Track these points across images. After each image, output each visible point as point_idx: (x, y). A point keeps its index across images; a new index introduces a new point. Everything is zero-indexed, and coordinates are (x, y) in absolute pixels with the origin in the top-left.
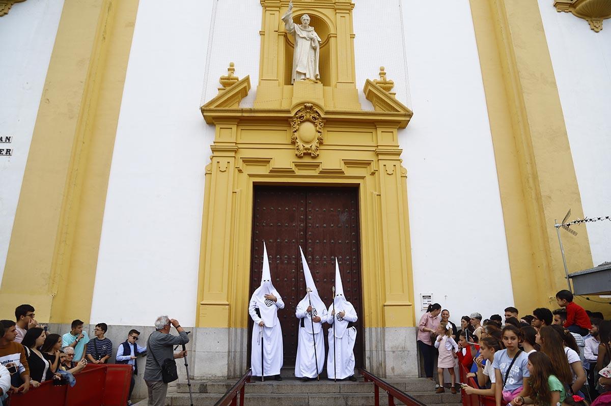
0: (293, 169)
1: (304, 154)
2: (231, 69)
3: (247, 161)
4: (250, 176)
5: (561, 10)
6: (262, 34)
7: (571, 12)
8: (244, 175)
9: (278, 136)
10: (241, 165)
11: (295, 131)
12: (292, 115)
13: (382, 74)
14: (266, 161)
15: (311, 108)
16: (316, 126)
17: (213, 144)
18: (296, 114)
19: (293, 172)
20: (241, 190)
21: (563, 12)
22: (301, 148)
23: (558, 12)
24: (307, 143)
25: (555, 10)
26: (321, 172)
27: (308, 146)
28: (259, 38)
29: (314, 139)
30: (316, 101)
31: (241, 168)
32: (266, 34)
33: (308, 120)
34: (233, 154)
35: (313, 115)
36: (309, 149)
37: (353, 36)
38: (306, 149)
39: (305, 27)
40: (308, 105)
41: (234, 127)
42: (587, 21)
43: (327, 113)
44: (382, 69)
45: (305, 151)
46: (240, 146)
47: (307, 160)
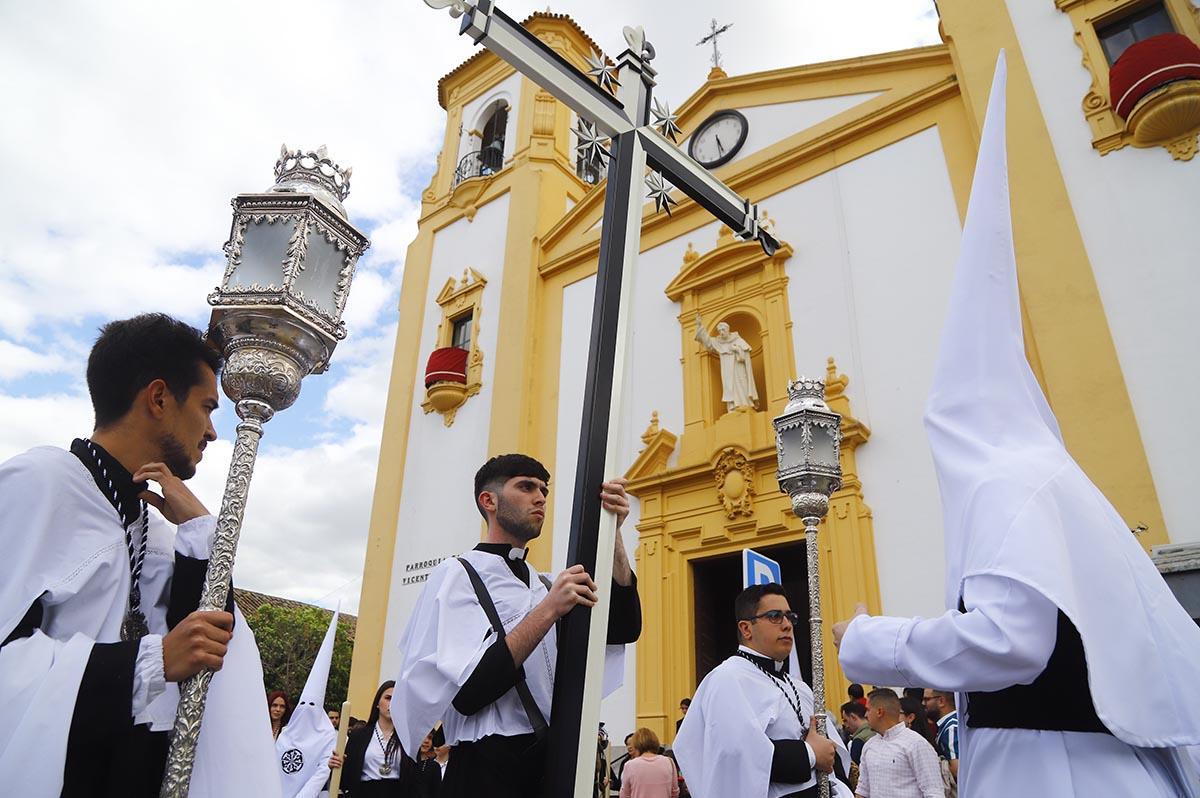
0: (726, 536)
1: (735, 513)
2: (655, 422)
3: (677, 536)
4: (684, 553)
5: (1105, 152)
6: (683, 361)
7: (1128, 145)
8: (676, 555)
9: (703, 497)
10: (669, 541)
11: (721, 487)
12: (713, 467)
13: (832, 369)
14: (696, 532)
15: (732, 452)
16: (743, 473)
17: (639, 523)
18: (718, 464)
19: (727, 539)
20: (673, 575)
21: (1113, 152)
22: (729, 507)
23: (1103, 155)
24: (735, 499)
25: (1096, 154)
26: (759, 533)
27: (736, 503)
28: (680, 367)
29: (742, 492)
30: (736, 442)
31: (670, 546)
32: (687, 361)
33: (733, 469)
34: (659, 531)
35: (736, 461)
36: (739, 507)
37: (789, 326)
38: (736, 507)
39: (725, 339)
40: (726, 450)
41: (659, 497)
42: (1164, 147)
43: (752, 454)
44: (831, 361)
45: (735, 510)
46: (666, 519)
47: (741, 521)
